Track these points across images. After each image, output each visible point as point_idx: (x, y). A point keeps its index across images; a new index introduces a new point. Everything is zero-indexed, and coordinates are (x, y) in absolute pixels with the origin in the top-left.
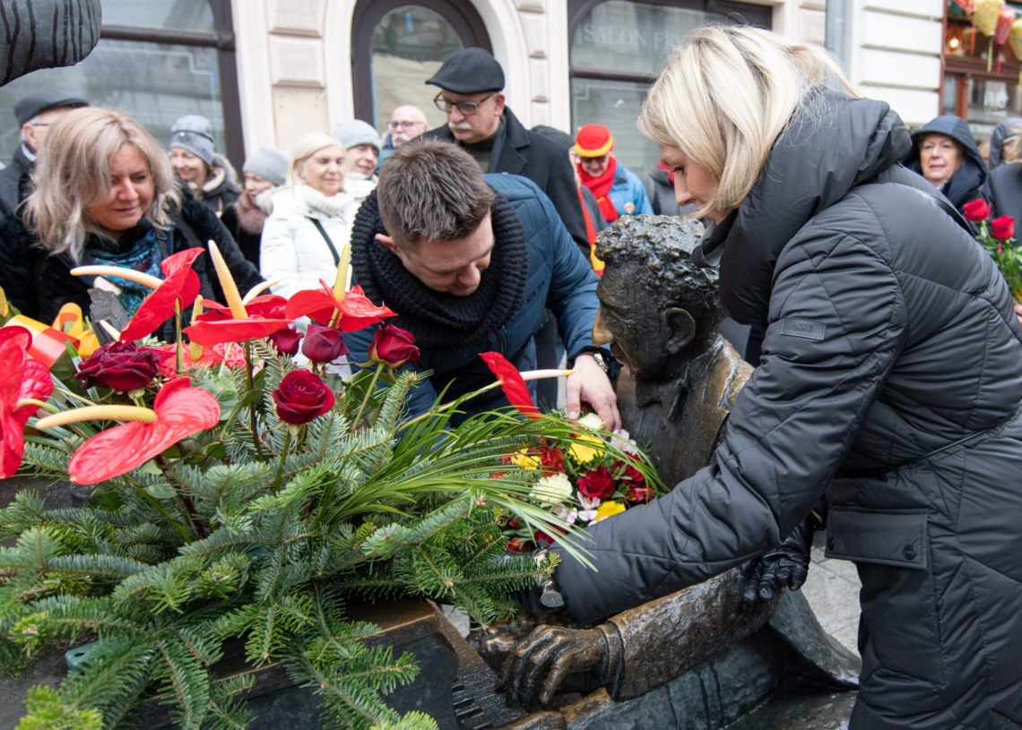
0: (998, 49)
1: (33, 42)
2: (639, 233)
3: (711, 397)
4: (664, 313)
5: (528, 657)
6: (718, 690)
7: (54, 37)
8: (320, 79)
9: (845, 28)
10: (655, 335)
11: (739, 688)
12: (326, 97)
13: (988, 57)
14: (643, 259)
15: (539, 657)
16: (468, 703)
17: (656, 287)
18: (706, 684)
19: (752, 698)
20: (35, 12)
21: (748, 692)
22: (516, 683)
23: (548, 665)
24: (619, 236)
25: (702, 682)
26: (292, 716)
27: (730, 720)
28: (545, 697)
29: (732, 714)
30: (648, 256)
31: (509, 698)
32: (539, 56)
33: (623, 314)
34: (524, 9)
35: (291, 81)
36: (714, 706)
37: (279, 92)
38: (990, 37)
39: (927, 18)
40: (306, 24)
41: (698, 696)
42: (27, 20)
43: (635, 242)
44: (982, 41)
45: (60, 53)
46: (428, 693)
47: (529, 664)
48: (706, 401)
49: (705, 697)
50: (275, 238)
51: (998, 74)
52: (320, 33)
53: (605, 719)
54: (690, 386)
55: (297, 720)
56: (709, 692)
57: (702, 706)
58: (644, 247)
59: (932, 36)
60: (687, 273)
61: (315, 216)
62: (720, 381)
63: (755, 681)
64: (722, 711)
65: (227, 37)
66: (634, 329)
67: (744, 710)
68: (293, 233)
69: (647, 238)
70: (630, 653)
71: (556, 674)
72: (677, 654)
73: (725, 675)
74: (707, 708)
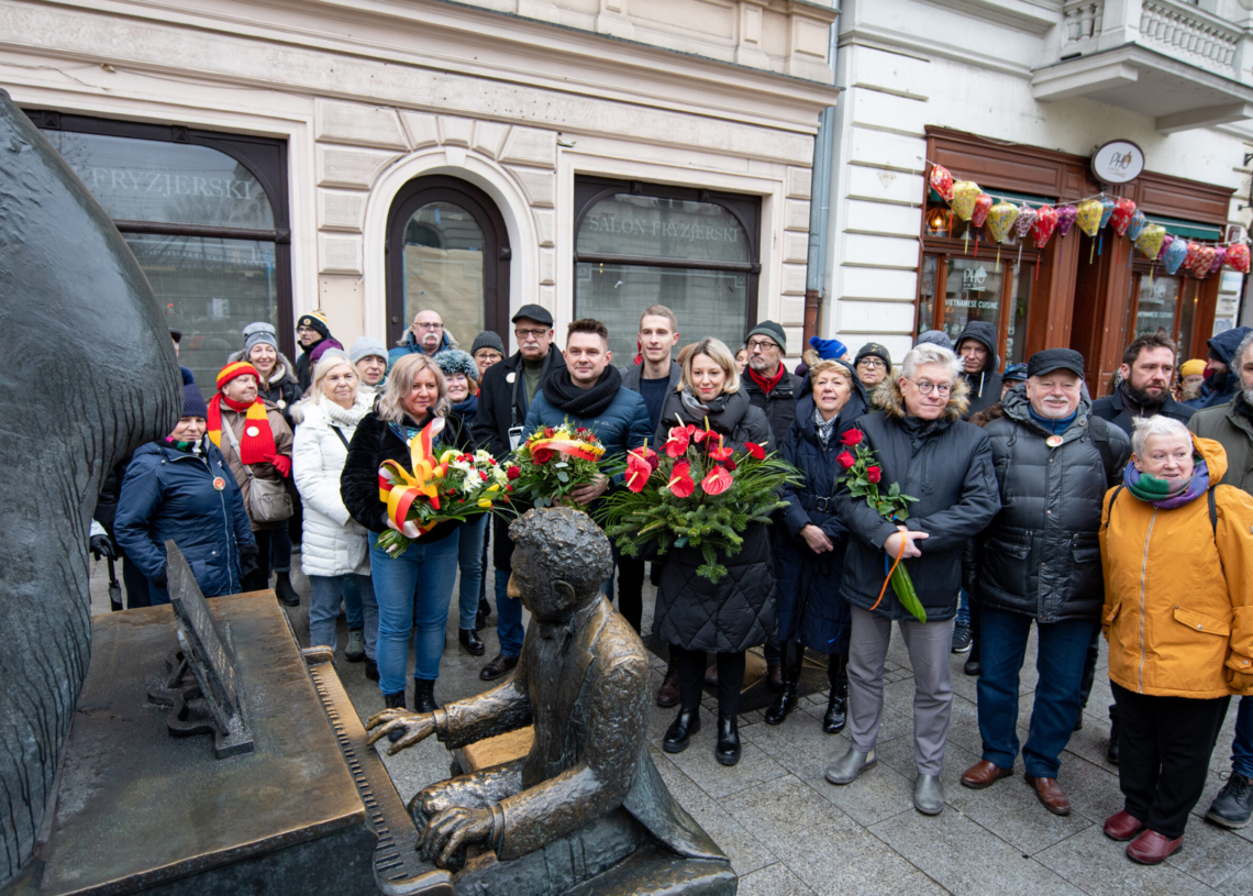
0: (975, 231)
1: (143, 431)
2: (537, 527)
3: (585, 643)
4: (553, 583)
5: (437, 828)
6: (584, 854)
7: (155, 425)
8: (359, 268)
9: (829, 215)
10: (548, 596)
11: (600, 853)
12: (363, 283)
13: (967, 237)
14: (539, 546)
15: (443, 830)
16: (396, 857)
17: (548, 566)
18: (574, 849)
19: (610, 861)
20: (145, 413)
21: (608, 855)
22: (427, 846)
23: (449, 835)
24: (524, 526)
25: (571, 846)
26: (273, 869)
27: (592, 876)
28: (444, 858)
29: (594, 872)
30: (542, 543)
31: (422, 854)
32: (547, 245)
33: (526, 581)
34: (536, 206)
35: (335, 270)
36: (579, 866)
37: (323, 279)
38: (967, 222)
39: (907, 205)
40: (350, 222)
41: (568, 857)
42: (139, 419)
43: (534, 533)
44: (959, 226)
45: (158, 433)
46: (358, 858)
47: (436, 834)
48: (582, 645)
49: (573, 860)
50: (306, 444)
51: (976, 253)
52: (361, 230)
53: (496, 871)
54: (574, 631)
55: (275, 872)
56: (576, 855)
57: (570, 865)
58: (540, 538)
59: (912, 222)
60: (569, 557)
61: (336, 425)
62: (593, 631)
63: (613, 848)
64: (585, 870)
65: (284, 233)
66: (533, 591)
67: (604, 868)
68: (319, 440)
69: (542, 531)
70: (509, 829)
71: (453, 843)
72: (543, 830)
73: (590, 843)
74: (573, 867)
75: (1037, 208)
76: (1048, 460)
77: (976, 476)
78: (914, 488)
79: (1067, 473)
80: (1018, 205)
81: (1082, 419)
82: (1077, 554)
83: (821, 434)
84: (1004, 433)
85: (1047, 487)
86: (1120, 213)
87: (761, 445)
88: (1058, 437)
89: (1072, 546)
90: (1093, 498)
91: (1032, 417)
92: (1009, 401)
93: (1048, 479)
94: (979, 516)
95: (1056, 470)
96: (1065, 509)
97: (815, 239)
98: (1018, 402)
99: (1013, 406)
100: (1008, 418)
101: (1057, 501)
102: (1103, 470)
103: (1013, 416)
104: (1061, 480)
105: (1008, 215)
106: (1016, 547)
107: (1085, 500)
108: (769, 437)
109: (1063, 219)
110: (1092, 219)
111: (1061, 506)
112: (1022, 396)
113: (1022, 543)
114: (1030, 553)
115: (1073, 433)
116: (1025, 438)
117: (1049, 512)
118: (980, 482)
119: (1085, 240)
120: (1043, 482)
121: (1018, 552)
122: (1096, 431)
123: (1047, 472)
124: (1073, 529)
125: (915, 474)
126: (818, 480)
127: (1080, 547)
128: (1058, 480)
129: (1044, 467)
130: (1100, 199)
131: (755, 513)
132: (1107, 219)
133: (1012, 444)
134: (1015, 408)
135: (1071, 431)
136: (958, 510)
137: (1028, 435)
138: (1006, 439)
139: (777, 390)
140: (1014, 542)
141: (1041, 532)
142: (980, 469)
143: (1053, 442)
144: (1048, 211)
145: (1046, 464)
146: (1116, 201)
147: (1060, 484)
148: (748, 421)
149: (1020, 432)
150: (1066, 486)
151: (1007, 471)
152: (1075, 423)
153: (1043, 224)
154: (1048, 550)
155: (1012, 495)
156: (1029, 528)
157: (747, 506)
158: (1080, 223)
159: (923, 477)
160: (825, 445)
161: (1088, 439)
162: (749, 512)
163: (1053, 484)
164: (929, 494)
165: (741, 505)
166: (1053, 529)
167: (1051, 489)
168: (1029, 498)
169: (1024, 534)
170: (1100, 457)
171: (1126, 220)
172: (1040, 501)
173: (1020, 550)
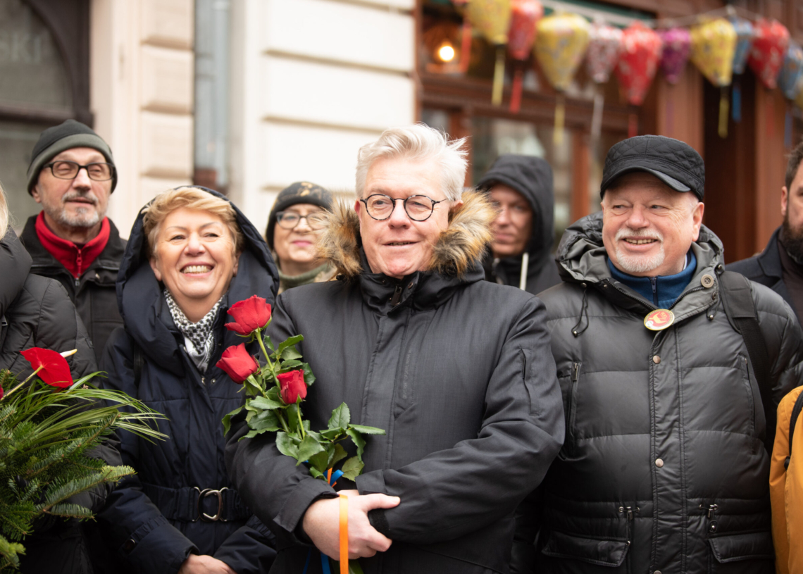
38: (499, 47)
75: (622, 28)
76: (649, 358)
77: (509, 380)
78: (381, 410)
79: (687, 381)
80: (590, 20)
81: (707, 276)
82: (719, 545)
83: (190, 348)
84: (564, 313)
85: (652, 410)
86: (763, 45)
87: (64, 354)
88: (664, 312)
89: (707, 528)
90: (737, 430)
91: (614, 276)
92: (570, 247)
93: (653, 395)
94: (509, 454)
95: (665, 378)
96: (689, 454)
97: (205, 65)
98: (586, 249)
99: (577, 258)
100: (570, 282)
101: (673, 439)
102: (752, 375)
103: (579, 277)
104: (677, 398)
105: (569, 38)
106: (603, 544)
107: (723, 433)
108: (80, 342)
109: (668, 51)
110: (717, 52)
111: (681, 448)
112: (593, 238)
113: (613, 534)
114: (630, 550)
115: (692, 302)
116: (604, 319)
117: (659, 462)
118: (516, 391)
119: (710, 93)
120: (644, 402)
121: (606, 554)
122: (735, 299)
123: (650, 382)
124: (707, 493)
125: (382, 384)
126: (195, 451)
127: (723, 531)
128: (672, 395)
129: (644, 374)
130: (729, 19)
131: (54, 497)
132: (743, 54)
133: (580, 333)
134: (583, 262)
135: (687, 299)
136: (465, 447)
137: (609, 312)
138: (568, 325)
139: (99, 270)
140: (598, 533)
141: (647, 504)
142: (516, 366)
143: (658, 321)
144: (641, 36)
145: (646, 366)
146: (754, 23)
147: (676, 405)
148: (29, 307)
149: (594, 307)
150: (688, 408)
151: (576, 387)
152: (695, 283)
153: (635, 57)
154: (664, 542)
155: (587, 436)
156: (625, 499)
157: (35, 486)
158: (699, 60)
159: (398, 387)
160: (201, 372)
161: (720, 314)
162: (40, 498)
163: (663, 405)
164: (409, 422)
165: (21, 485)
166: (669, 497)
167: (660, 415)
168: (619, 438)
169: (614, 514)
170: (743, 349)
171: (774, 57)
172: (641, 440)
173: (610, 549)
